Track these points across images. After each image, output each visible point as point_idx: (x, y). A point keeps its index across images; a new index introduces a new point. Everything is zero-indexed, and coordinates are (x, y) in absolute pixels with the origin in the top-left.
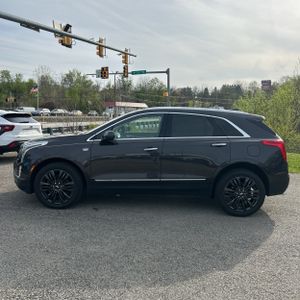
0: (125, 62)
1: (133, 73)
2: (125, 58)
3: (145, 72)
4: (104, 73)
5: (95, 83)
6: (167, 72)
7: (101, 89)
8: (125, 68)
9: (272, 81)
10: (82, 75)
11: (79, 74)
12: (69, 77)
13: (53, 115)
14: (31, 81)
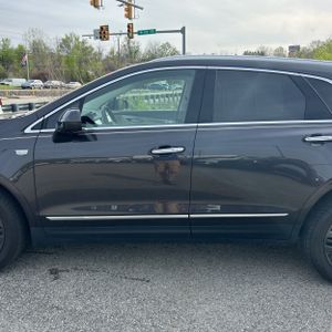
0: (129, 16)
1: (139, 33)
2: (129, 11)
3: (154, 32)
4: (103, 33)
5: (96, 50)
6: (183, 31)
7: (104, 57)
8: (130, 27)
9: (302, 46)
10: (80, 40)
11: (77, 39)
12: (66, 42)
13: (46, 87)
14: (21, 47)
